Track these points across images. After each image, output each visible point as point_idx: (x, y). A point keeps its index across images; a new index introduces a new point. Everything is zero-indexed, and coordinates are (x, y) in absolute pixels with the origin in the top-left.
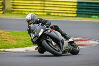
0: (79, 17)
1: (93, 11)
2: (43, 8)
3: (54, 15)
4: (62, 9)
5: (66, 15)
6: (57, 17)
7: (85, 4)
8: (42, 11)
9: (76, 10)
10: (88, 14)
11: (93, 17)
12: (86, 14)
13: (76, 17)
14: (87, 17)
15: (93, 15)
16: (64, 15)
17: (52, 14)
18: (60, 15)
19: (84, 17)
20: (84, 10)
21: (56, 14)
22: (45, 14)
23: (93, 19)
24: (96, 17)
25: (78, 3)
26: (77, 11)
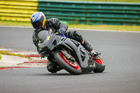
3: (6, 20)
4: (17, 11)
5: (22, 20)
6: (9, 23)
7: (48, 5)
15: (61, 20)
16: (19, 19)
17: (3, 18)
18: (13, 19)
20: (48, 13)
21: (8, 19)
24: (65, 22)
25: (40, 2)
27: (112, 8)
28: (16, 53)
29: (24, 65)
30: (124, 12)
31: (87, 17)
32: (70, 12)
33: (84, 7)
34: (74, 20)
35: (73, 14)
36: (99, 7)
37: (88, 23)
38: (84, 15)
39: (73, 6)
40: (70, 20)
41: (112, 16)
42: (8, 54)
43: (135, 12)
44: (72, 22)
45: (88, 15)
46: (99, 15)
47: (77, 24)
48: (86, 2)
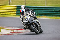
3: (3, 14)
4: (8, 10)
5: (10, 14)
9: (16, 11)
13: (16, 15)
18: (6, 14)
21: (4, 14)
28: (7, 29)
29: (11, 34)
30: (53, 11)
36: (43, 9)
37: (38, 15)
42: (4, 29)
43: (59, 11)
45: (38, 12)
46: (43, 12)
48: (37, 6)
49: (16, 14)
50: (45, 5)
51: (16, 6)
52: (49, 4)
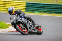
0: (27, 12)
1: (36, 8)
2: (4, 6)
4: (17, 7)
7: (31, 4)
8: (4, 7)
10: (33, 11)
11: (36, 12)
12: (31, 10)
14: (31, 12)
15: (36, 11)
19: (30, 12)
20: (30, 8)
22: (6, 9)
23: (35, 14)
24: (38, 12)
25: (27, 3)
26: (26, 8)
27: (59, 6)
31: (47, 10)
32: (40, 8)
33: (46, 6)
34: (41, 11)
35: (41, 9)
36: (53, 6)
37: (48, 12)
38: (46, 9)
39: (42, 5)
40: (40, 11)
41: (59, 10)
44: (41, 12)
45: (48, 9)
46: (53, 9)
47: (43, 13)
48: (47, 3)
49: (25, 11)
50: (55, 3)
51: (25, 2)
52: (59, 2)
